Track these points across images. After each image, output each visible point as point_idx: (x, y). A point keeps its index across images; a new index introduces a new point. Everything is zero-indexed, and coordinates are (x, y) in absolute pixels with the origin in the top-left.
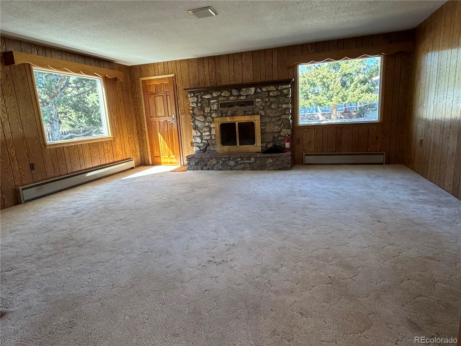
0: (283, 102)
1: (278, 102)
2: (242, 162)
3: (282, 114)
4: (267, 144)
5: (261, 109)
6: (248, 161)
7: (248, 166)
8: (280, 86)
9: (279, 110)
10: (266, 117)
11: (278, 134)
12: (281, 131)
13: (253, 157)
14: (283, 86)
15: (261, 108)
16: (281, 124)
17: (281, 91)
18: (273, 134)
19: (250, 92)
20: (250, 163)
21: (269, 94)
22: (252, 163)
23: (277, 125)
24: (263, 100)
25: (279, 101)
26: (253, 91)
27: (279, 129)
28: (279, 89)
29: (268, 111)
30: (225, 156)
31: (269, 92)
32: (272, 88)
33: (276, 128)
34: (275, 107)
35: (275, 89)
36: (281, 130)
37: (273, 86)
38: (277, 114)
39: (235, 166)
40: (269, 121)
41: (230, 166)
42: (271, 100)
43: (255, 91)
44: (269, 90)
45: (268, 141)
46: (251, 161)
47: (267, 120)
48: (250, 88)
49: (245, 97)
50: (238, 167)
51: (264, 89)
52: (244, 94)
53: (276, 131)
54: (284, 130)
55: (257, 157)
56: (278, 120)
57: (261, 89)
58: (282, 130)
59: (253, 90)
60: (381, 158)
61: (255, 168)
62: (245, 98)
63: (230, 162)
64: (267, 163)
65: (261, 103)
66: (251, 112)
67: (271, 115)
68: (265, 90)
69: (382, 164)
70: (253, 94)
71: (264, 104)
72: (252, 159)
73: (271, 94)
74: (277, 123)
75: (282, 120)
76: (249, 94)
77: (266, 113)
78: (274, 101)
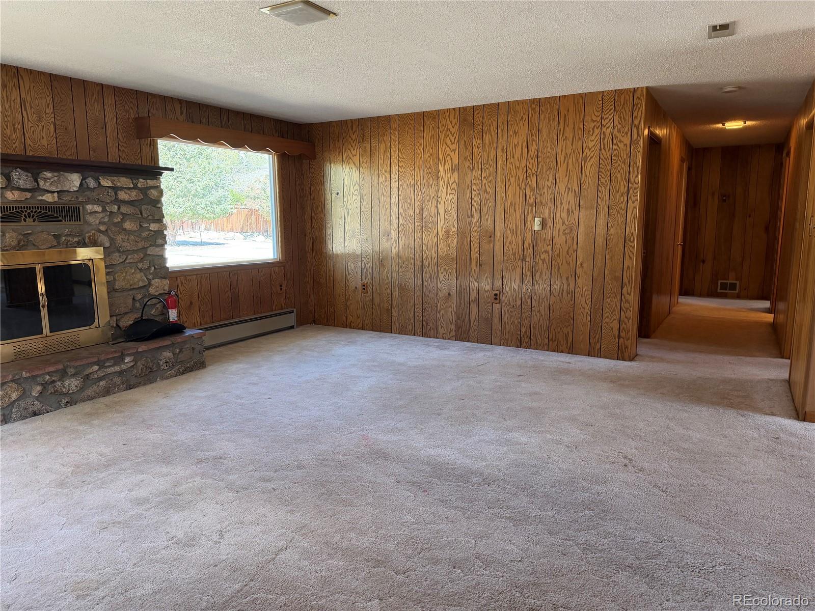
0: (150, 217)
1: (140, 216)
2: (101, 374)
3: (151, 246)
4: (118, 317)
5: (100, 231)
6: (117, 368)
7: (117, 380)
8: (141, 180)
9: (144, 234)
10: (114, 252)
11: (143, 291)
12: (150, 284)
13: (129, 355)
14: (148, 181)
15: (102, 228)
16: (149, 267)
17: (144, 191)
18: (131, 293)
19: (67, 183)
20: (120, 373)
21: (116, 194)
22: (125, 370)
23: (141, 270)
24: (104, 210)
25: (141, 214)
26: (77, 184)
27: (143, 281)
28: (139, 185)
29: (120, 237)
30: (51, 369)
31: (116, 189)
32: (124, 181)
33: (139, 279)
34: (135, 228)
35: (132, 186)
36: (149, 280)
37: (126, 177)
38: (140, 245)
39: (82, 389)
40: (121, 260)
41: (66, 394)
42: (124, 209)
43: (81, 184)
44: (119, 184)
45: (123, 310)
46: (124, 367)
47: (117, 258)
48: (66, 174)
49: (56, 195)
50: (89, 392)
51: (106, 182)
52: (54, 189)
53: (141, 284)
54: (156, 282)
55: (137, 352)
56: (142, 260)
57: (97, 180)
58: (153, 282)
59: (74, 180)
60: (291, 319)
61: (133, 381)
62: (56, 199)
63: (67, 383)
64: (161, 363)
65: (101, 215)
66: (76, 239)
67: (127, 246)
68: (110, 184)
69: (292, 327)
70: (75, 189)
71: (106, 219)
72: (127, 360)
73: (122, 195)
74: (140, 265)
75: (150, 258)
76: (65, 189)
77: (112, 240)
78: (129, 213)
